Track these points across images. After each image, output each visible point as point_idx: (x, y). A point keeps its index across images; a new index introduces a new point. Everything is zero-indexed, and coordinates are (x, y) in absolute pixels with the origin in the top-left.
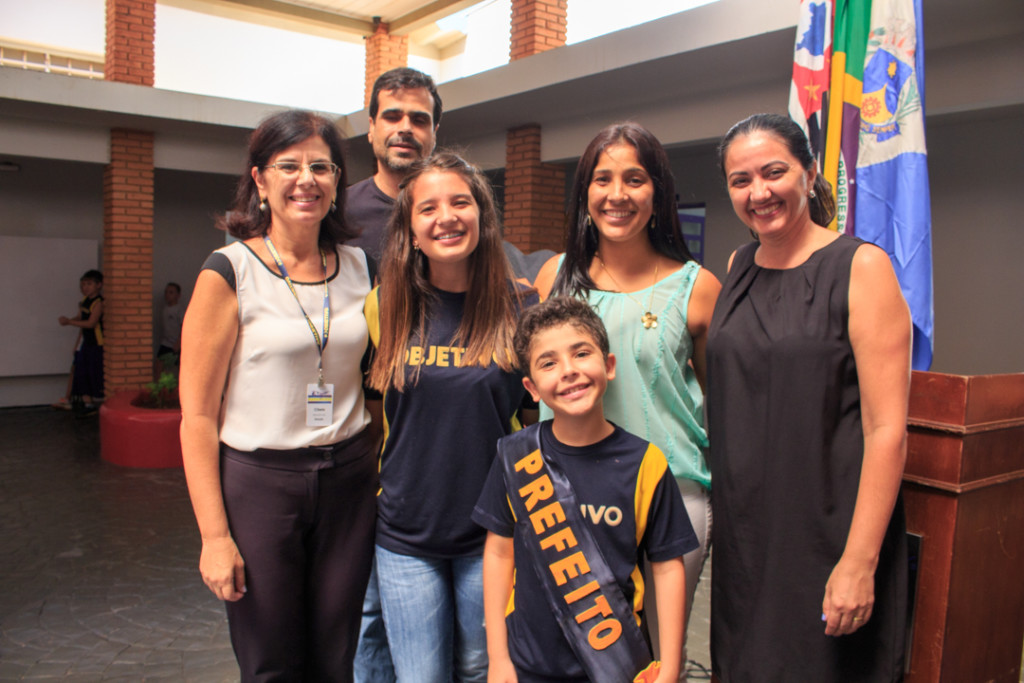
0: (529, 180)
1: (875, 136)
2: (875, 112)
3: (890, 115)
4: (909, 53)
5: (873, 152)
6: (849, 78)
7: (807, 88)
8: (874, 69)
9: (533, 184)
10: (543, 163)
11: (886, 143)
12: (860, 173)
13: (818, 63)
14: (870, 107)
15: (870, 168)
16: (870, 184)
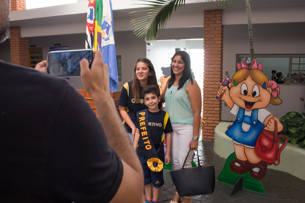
0: (18, 43)
1: (104, 40)
2: (104, 34)
3: (107, 35)
4: (110, 23)
5: (104, 43)
6: (99, 26)
7: (90, 28)
8: (104, 25)
9: (19, 44)
10: (22, 38)
11: (107, 41)
12: (102, 48)
13: (92, 22)
14: (103, 33)
15: (104, 46)
16: (104, 50)
